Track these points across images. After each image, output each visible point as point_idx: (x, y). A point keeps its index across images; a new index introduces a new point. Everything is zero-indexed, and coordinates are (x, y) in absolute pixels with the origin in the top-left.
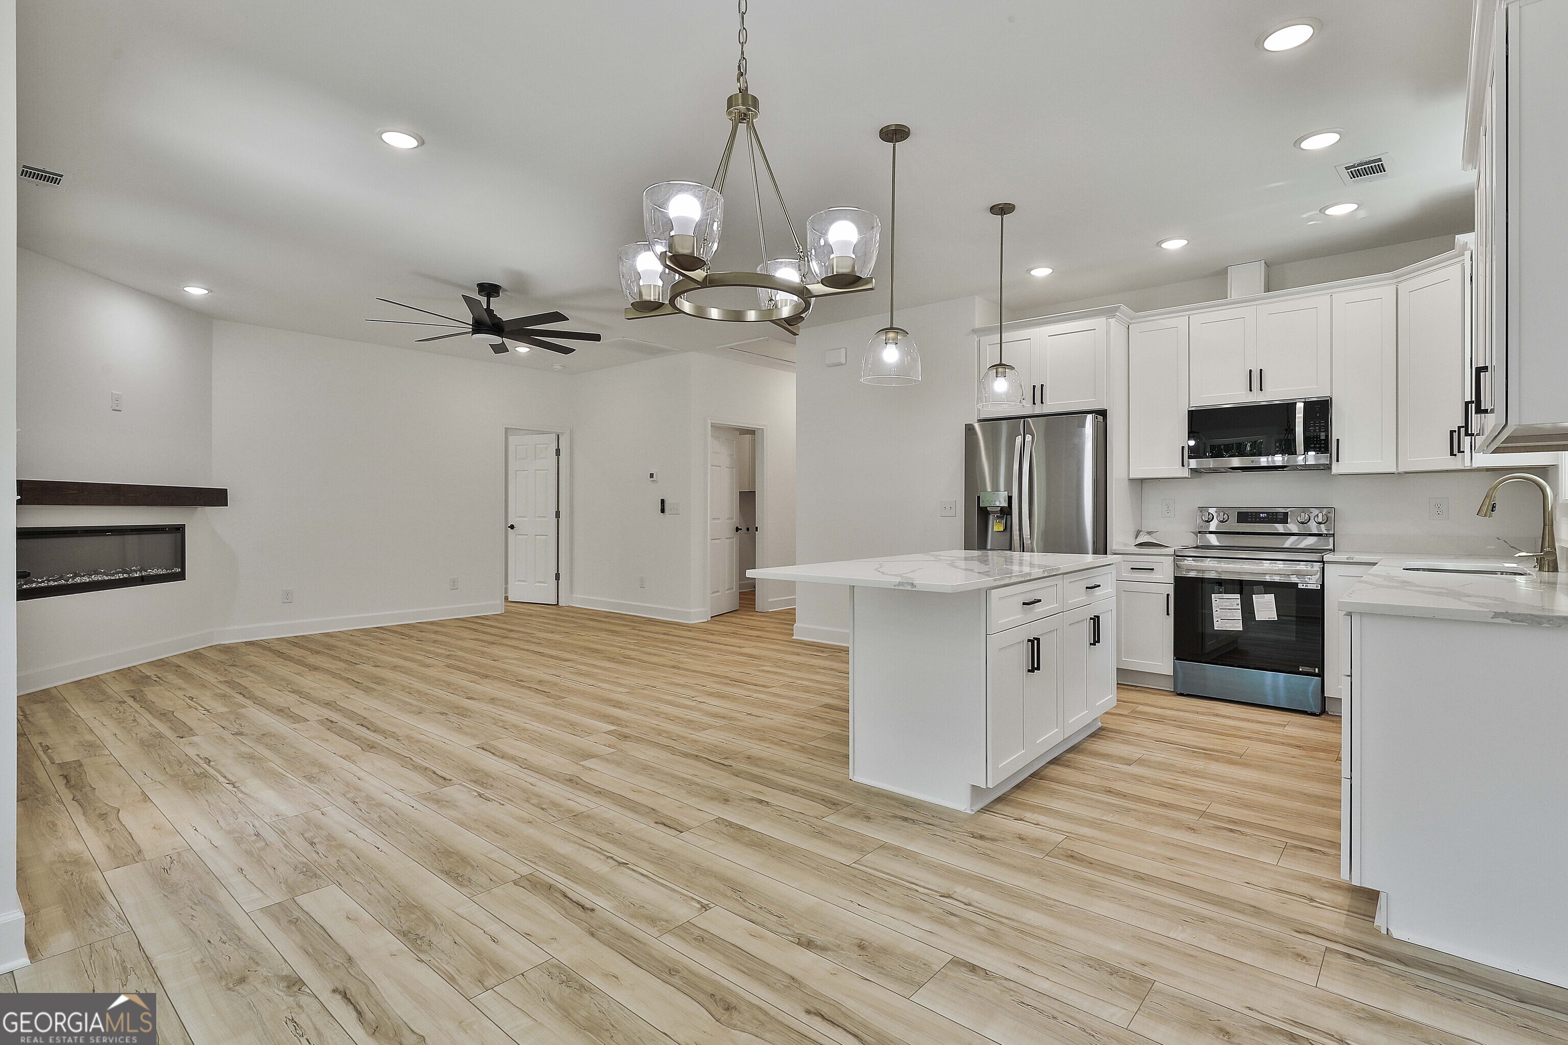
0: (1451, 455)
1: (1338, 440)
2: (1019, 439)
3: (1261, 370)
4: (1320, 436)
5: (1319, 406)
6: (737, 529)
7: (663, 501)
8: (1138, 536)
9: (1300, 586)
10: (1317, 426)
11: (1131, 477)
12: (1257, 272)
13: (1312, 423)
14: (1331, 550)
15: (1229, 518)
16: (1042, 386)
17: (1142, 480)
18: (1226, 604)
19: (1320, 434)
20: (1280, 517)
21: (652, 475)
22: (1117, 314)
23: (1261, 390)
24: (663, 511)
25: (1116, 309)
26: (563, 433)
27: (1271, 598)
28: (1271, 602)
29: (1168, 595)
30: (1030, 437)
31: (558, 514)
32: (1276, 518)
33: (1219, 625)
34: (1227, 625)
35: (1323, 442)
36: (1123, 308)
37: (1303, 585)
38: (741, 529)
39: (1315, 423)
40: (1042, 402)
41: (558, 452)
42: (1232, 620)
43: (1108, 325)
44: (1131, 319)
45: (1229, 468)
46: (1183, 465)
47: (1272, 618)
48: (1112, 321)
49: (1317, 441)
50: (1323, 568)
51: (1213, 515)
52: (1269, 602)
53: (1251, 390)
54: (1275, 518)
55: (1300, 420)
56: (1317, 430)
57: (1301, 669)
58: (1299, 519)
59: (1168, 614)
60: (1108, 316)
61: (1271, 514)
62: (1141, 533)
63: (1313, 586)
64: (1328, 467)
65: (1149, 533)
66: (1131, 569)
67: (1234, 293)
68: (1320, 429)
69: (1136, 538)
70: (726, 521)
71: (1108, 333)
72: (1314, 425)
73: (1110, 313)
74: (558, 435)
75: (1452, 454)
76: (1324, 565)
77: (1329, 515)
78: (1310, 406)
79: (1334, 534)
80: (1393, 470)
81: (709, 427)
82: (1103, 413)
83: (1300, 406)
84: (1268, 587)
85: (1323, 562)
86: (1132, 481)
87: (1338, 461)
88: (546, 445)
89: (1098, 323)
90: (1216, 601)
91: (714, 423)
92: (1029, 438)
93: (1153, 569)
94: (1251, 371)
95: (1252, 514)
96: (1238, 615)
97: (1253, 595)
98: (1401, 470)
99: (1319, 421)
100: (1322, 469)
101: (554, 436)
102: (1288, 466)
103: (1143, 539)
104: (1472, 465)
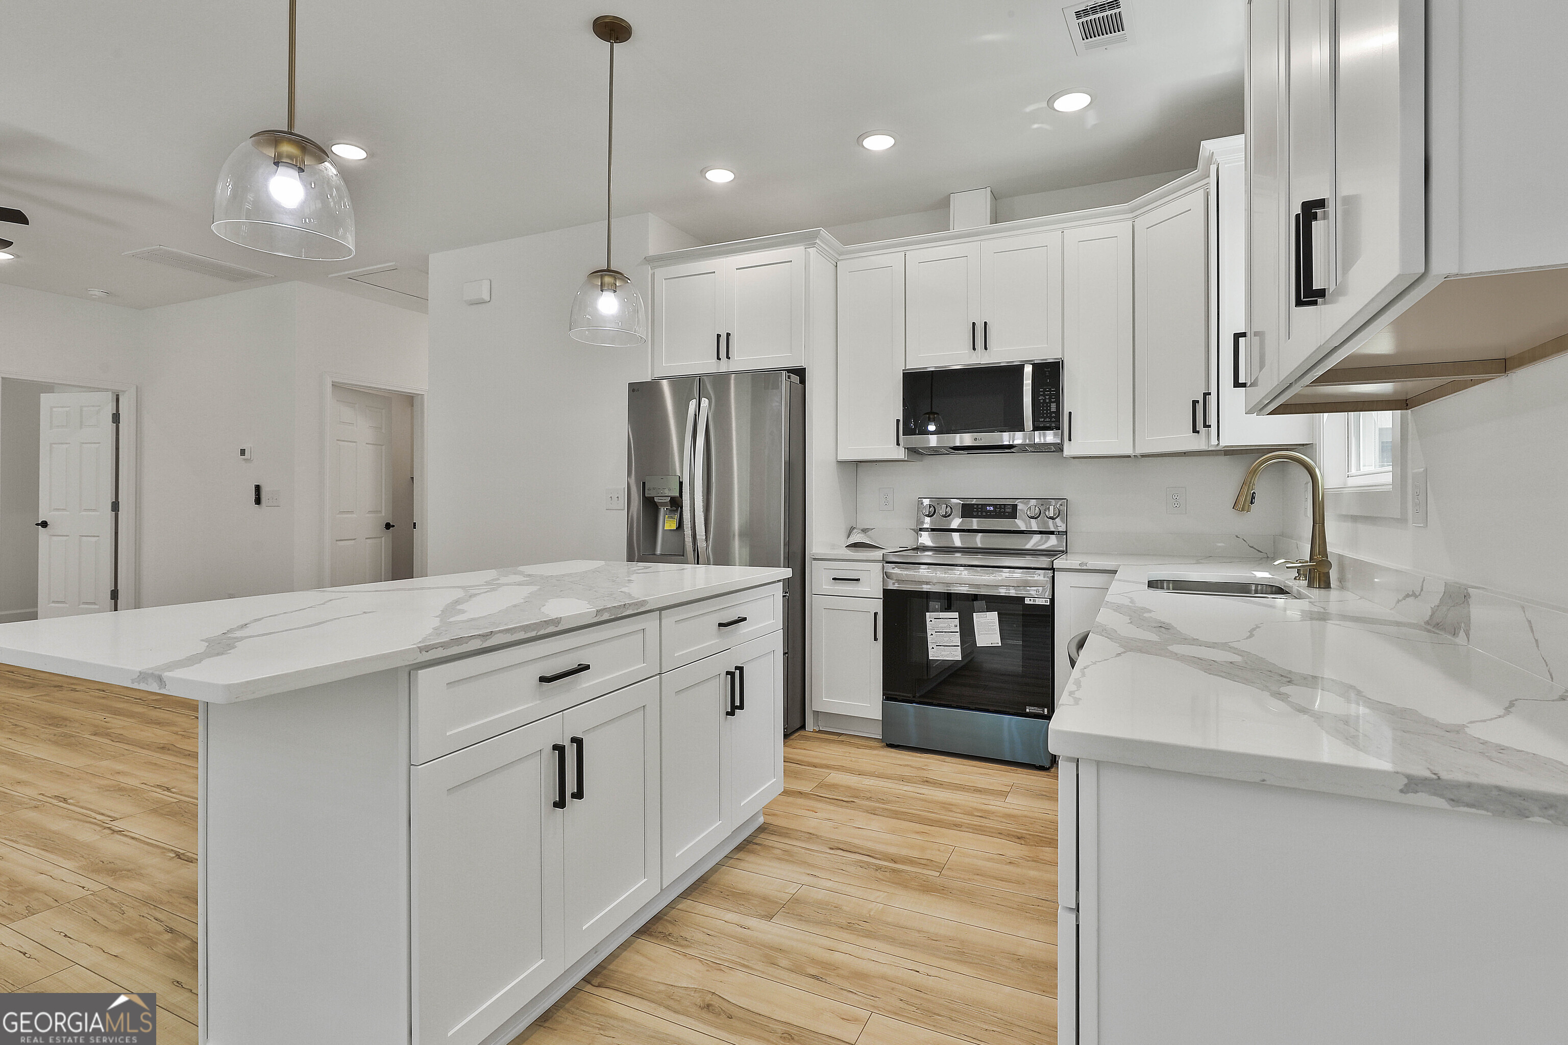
0: (1193, 432)
1: (1070, 413)
2: (693, 404)
3: (985, 323)
4: (1050, 408)
5: (1049, 370)
6: (388, 526)
7: (258, 488)
8: (850, 534)
9: (1027, 601)
10: (1047, 395)
11: (840, 458)
12: (981, 202)
13: (1041, 391)
14: (1063, 552)
15: (952, 512)
16: (728, 335)
17: (858, 463)
18: (942, 625)
19: (1050, 404)
20: (1008, 510)
21: (243, 452)
22: (817, 241)
23: (986, 349)
24: (258, 501)
25: (816, 235)
26: (124, 391)
27: (993, 616)
28: (994, 623)
29: (876, 614)
30: (707, 400)
31: (115, 507)
32: (1004, 512)
33: (936, 653)
34: (943, 653)
35: (1054, 415)
36: (823, 232)
37: (1030, 600)
38: (393, 526)
39: (1045, 391)
40: (728, 357)
41: (116, 418)
42: (950, 646)
43: (807, 256)
44: (840, 255)
45: (950, 448)
46: (898, 444)
47: (995, 644)
48: (812, 251)
49: (1047, 413)
50: (1053, 577)
51: (934, 507)
52: (992, 623)
53: (974, 349)
54: (1002, 512)
55: (1028, 388)
56: (1048, 401)
57: (1028, 710)
58: (1028, 513)
59: (876, 639)
60: (809, 245)
61: (998, 506)
62: (855, 531)
63: (1042, 602)
64: (1059, 448)
65: (864, 531)
66: (833, 579)
67: (958, 224)
68: (1050, 399)
69: (848, 537)
70: (368, 515)
71: (807, 267)
72: (1044, 393)
73: (809, 240)
74: (118, 396)
75: (1195, 431)
76: (1054, 573)
77: (1061, 508)
78: (1039, 368)
79: (1066, 532)
80: (1129, 451)
81: (329, 385)
82: (800, 373)
83: (1028, 369)
84: (992, 602)
85: (1053, 569)
86: (842, 463)
87: (1070, 440)
88: (97, 408)
89: (795, 252)
90: (931, 621)
91: (336, 382)
92: (705, 402)
93: (858, 580)
94: (974, 324)
95: (977, 506)
96: (956, 639)
97: (974, 614)
98: (1139, 451)
99: (1050, 389)
100: (1054, 451)
101: (109, 398)
102: (1016, 446)
103: (857, 538)
104: (1218, 444)
